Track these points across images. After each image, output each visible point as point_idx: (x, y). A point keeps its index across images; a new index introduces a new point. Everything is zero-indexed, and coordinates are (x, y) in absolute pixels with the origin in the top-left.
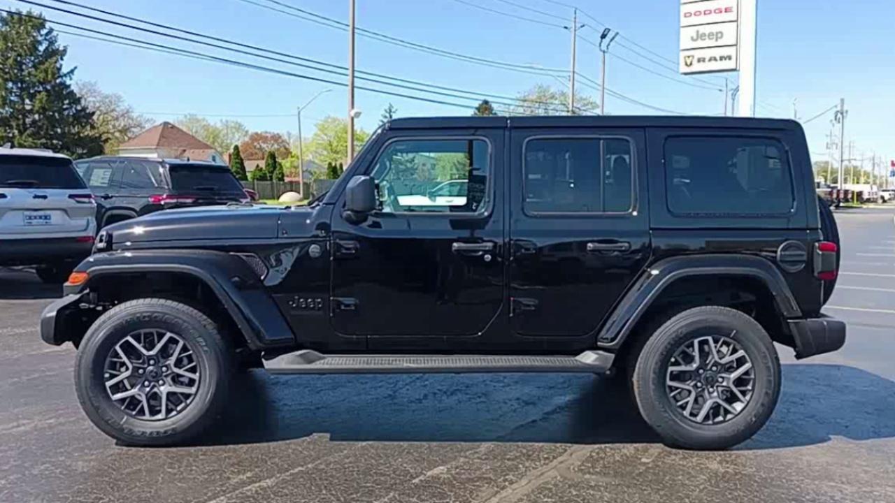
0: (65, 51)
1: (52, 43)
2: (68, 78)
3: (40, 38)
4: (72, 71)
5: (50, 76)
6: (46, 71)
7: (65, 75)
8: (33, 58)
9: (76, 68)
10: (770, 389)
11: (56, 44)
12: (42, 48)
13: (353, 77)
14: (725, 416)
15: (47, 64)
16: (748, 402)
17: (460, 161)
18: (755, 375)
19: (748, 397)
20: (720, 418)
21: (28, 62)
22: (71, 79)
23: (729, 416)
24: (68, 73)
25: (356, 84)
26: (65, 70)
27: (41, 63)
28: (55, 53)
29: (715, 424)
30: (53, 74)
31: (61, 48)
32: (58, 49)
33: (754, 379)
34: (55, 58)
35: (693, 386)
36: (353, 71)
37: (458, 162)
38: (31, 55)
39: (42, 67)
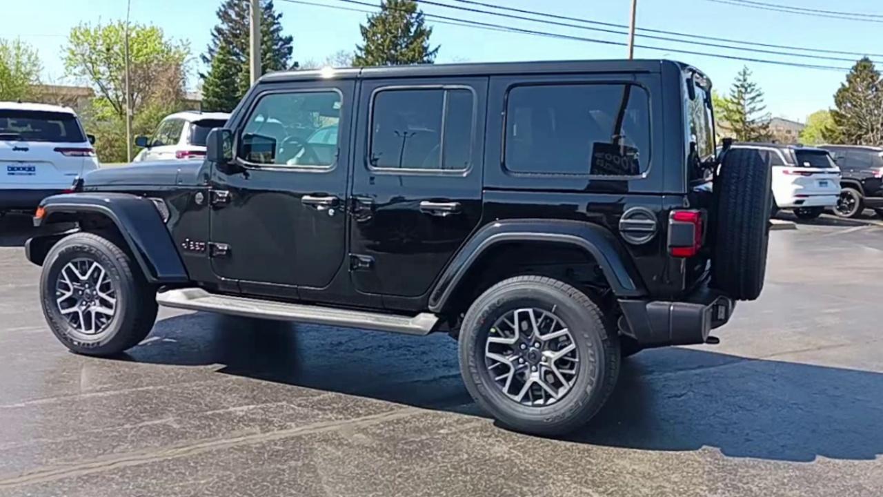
0: (430, 31)
1: (420, 25)
2: (433, 56)
3: (412, 21)
4: (436, 50)
5: (417, 55)
6: (414, 50)
7: (431, 54)
8: (406, 40)
9: (439, 46)
10: (594, 377)
11: (424, 25)
12: (413, 30)
13: (633, 34)
14: (546, 401)
15: (415, 44)
16: (571, 389)
17: (829, 127)
18: (580, 358)
19: (571, 383)
20: (541, 402)
21: (403, 42)
22: (435, 57)
23: (551, 401)
24: (434, 51)
25: (635, 43)
26: (431, 49)
27: (411, 43)
28: (422, 34)
29: (534, 406)
30: (420, 53)
31: (428, 29)
32: (425, 30)
33: (580, 362)
34: (421, 39)
35: (512, 362)
36: (634, 28)
37: (826, 128)
38: (405, 37)
39: (411, 47)
